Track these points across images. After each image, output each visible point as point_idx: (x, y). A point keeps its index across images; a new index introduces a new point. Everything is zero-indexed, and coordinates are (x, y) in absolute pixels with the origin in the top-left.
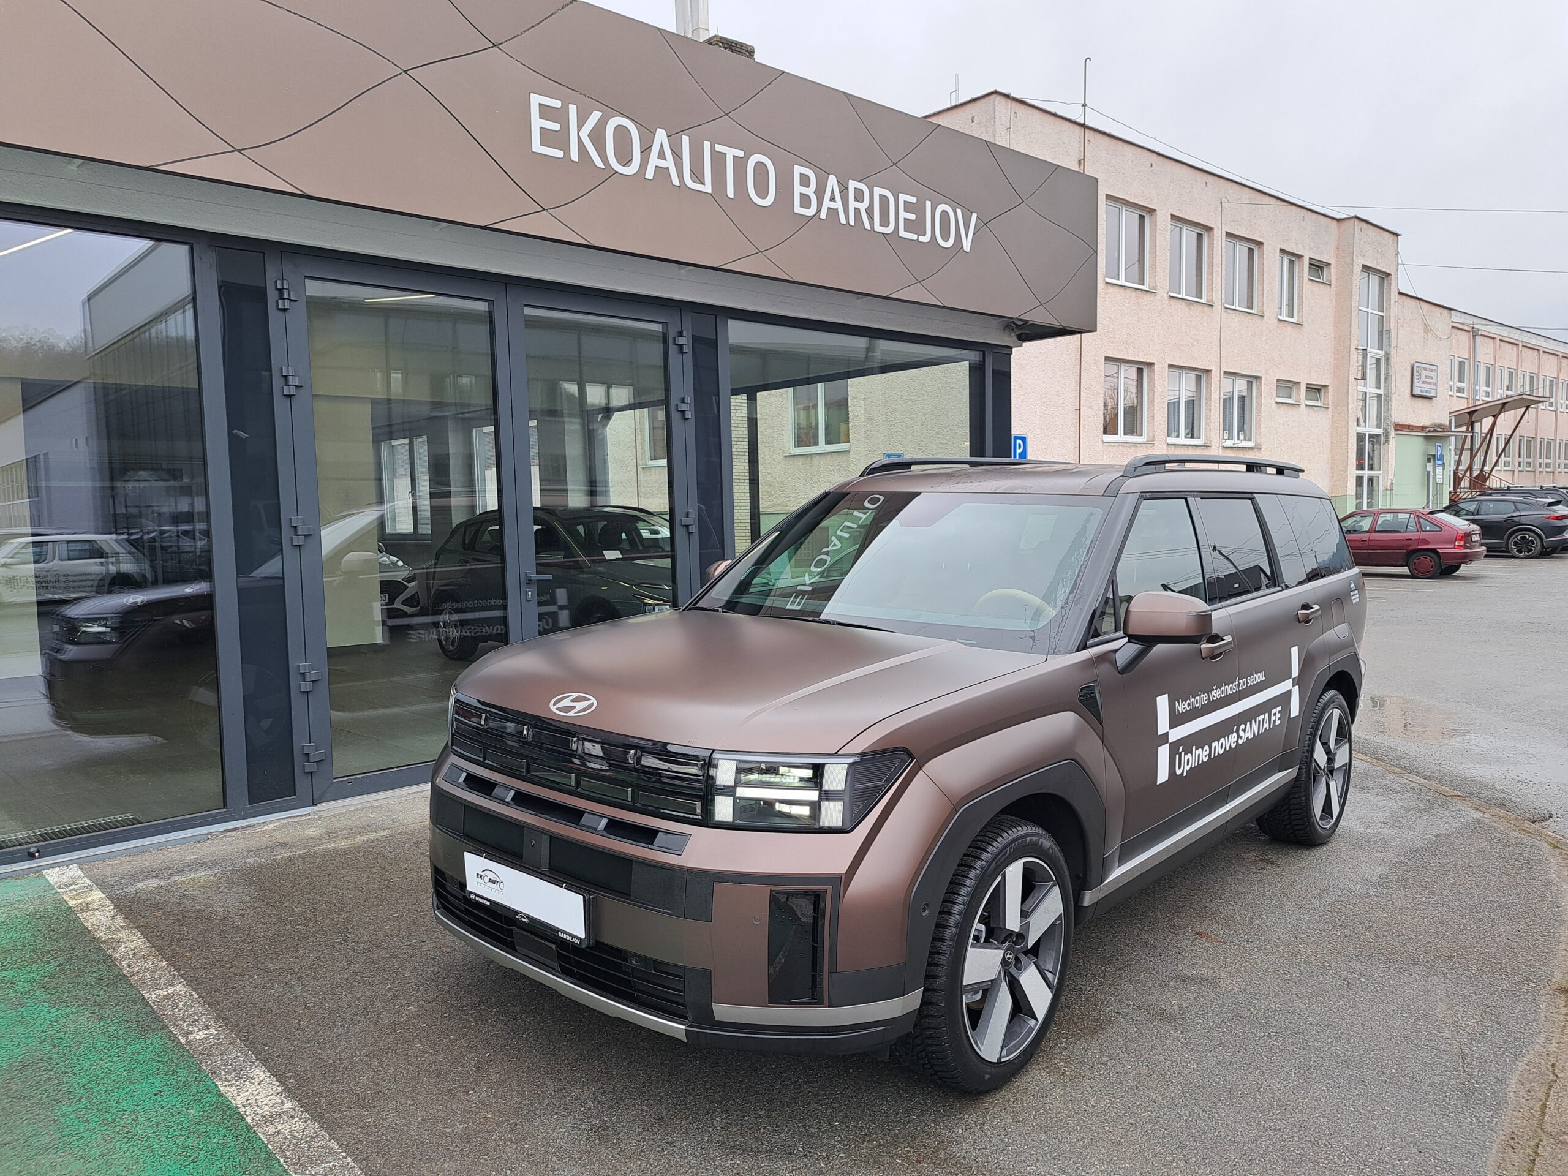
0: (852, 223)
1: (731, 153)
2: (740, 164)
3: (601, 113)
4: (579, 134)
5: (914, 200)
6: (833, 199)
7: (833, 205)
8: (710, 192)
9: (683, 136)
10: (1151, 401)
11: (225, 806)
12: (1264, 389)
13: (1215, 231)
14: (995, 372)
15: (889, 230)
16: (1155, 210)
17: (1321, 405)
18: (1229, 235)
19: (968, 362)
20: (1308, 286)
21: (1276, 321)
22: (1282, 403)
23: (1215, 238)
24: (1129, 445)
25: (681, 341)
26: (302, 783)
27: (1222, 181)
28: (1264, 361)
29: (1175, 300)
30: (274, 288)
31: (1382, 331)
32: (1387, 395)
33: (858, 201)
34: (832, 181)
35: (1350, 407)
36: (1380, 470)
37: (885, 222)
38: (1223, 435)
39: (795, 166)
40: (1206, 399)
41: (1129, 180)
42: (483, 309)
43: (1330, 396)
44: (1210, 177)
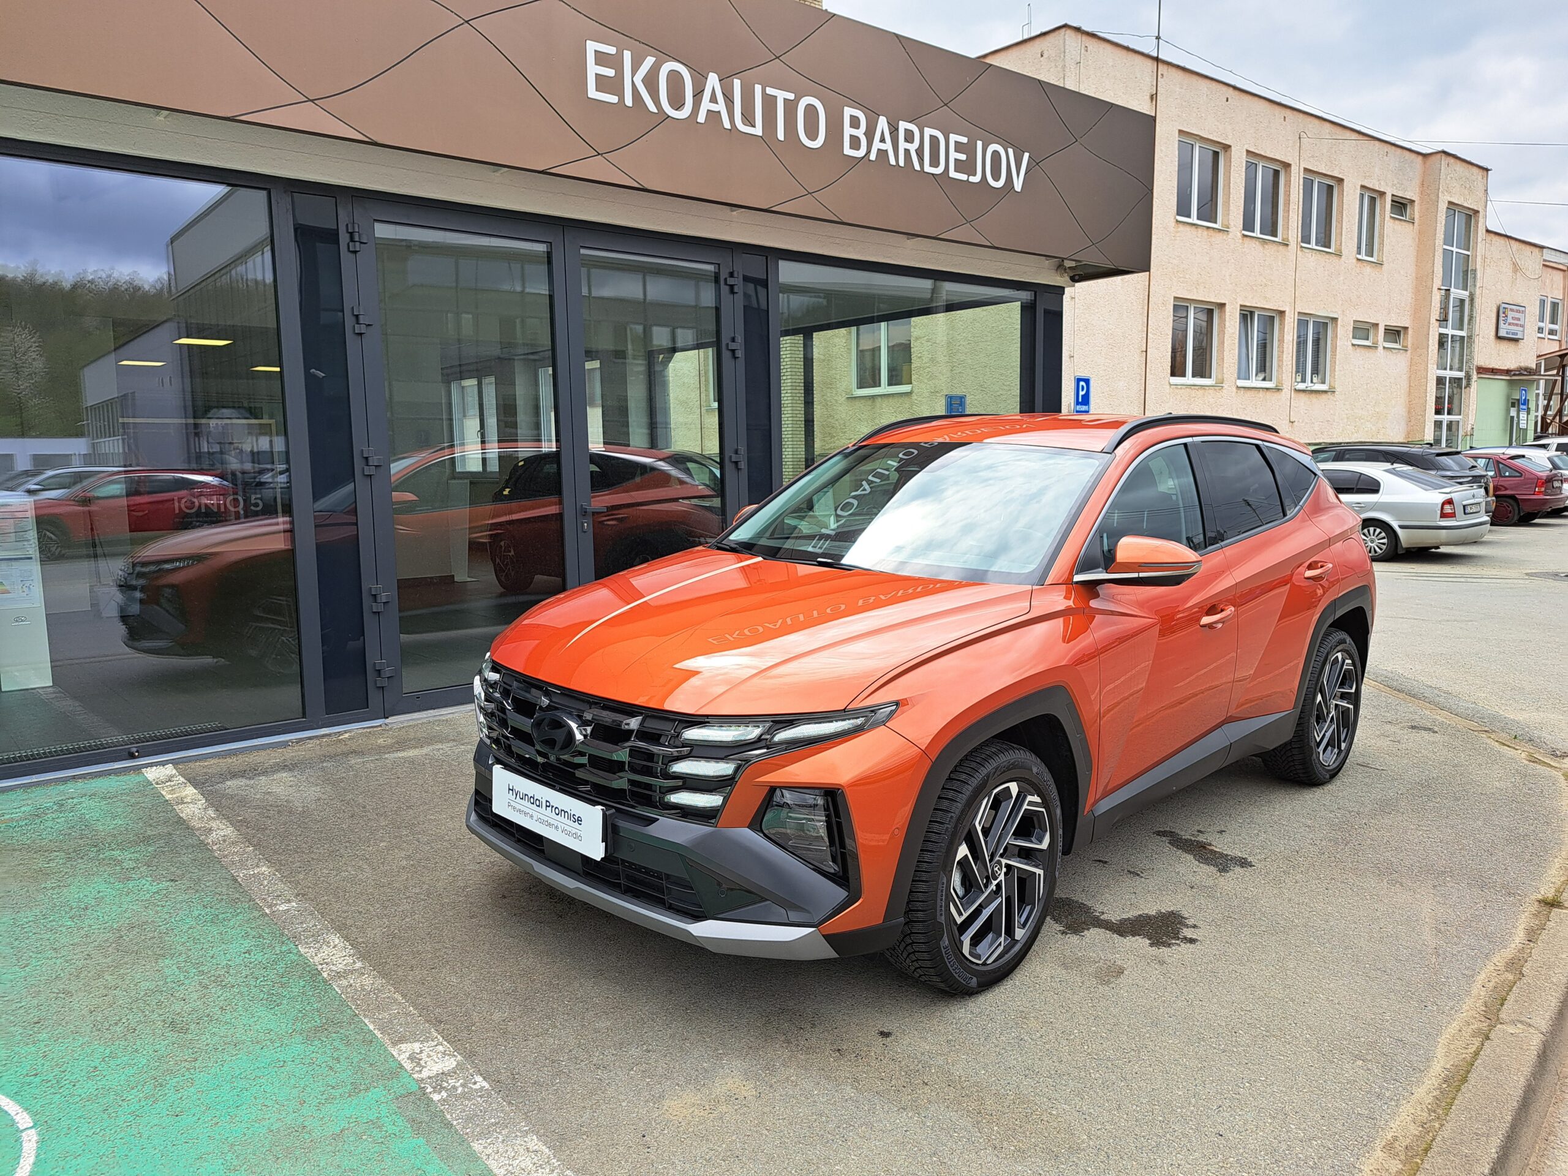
0: (902, 163)
1: (781, 96)
2: (791, 107)
3: (654, 59)
4: (633, 80)
5: (964, 140)
6: (883, 140)
7: (883, 146)
8: (761, 134)
9: (735, 80)
10: (1222, 343)
11: (304, 715)
12: (1340, 330)
13: (1293, 168)
14: (1047, 312)
15: (939, 170)
16: (1230, 146)
17: (1400, 347)
18: (1306, 170)
19: (1019, 303)
20: (1389, 223)
21: (1355, 261)
22: (1359, 345)
23: (1292, 175)
24: (1197, 387)
25: (731, 281)
26: (374, 697)
27: (1301, 115)
28: (1341, 302)
29: (1248, 239)
30: (345, 231)
31: (1467, 271)
32: (1470, 337)
33: (908, 142)
34: (882, 123)
35: (1430, 350)
36: (1460, 415)
37: (935, 163)
38: (1296, 378)
39: (846, 108)
40: (1279, 341)
41: (1203, 115)
42: (542, 250)
43: (1410, 338)
44: (1288, 112)
